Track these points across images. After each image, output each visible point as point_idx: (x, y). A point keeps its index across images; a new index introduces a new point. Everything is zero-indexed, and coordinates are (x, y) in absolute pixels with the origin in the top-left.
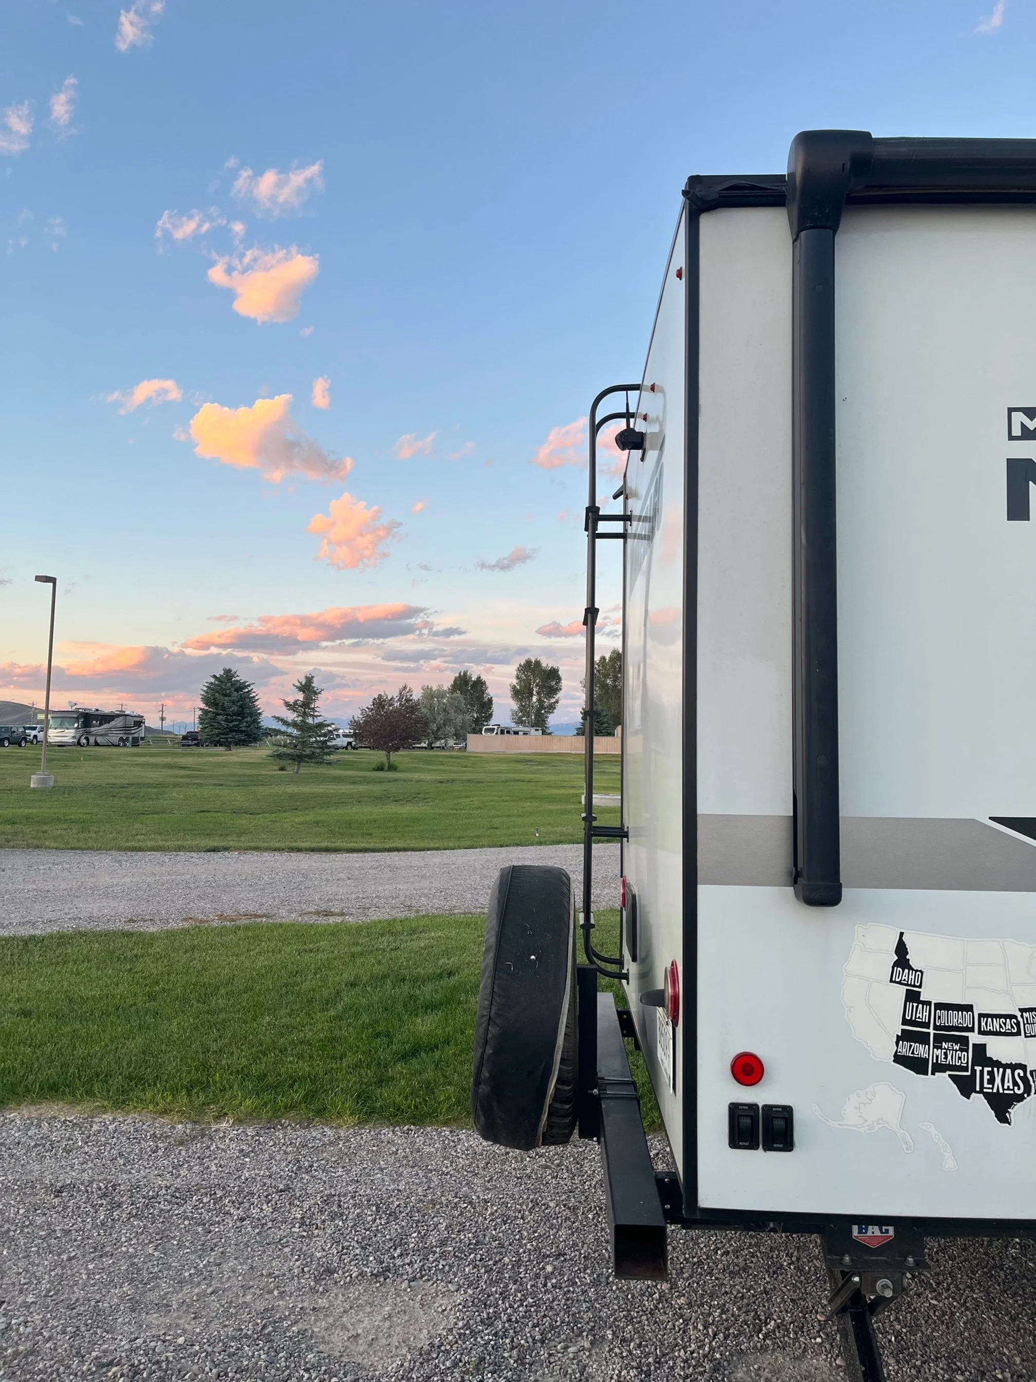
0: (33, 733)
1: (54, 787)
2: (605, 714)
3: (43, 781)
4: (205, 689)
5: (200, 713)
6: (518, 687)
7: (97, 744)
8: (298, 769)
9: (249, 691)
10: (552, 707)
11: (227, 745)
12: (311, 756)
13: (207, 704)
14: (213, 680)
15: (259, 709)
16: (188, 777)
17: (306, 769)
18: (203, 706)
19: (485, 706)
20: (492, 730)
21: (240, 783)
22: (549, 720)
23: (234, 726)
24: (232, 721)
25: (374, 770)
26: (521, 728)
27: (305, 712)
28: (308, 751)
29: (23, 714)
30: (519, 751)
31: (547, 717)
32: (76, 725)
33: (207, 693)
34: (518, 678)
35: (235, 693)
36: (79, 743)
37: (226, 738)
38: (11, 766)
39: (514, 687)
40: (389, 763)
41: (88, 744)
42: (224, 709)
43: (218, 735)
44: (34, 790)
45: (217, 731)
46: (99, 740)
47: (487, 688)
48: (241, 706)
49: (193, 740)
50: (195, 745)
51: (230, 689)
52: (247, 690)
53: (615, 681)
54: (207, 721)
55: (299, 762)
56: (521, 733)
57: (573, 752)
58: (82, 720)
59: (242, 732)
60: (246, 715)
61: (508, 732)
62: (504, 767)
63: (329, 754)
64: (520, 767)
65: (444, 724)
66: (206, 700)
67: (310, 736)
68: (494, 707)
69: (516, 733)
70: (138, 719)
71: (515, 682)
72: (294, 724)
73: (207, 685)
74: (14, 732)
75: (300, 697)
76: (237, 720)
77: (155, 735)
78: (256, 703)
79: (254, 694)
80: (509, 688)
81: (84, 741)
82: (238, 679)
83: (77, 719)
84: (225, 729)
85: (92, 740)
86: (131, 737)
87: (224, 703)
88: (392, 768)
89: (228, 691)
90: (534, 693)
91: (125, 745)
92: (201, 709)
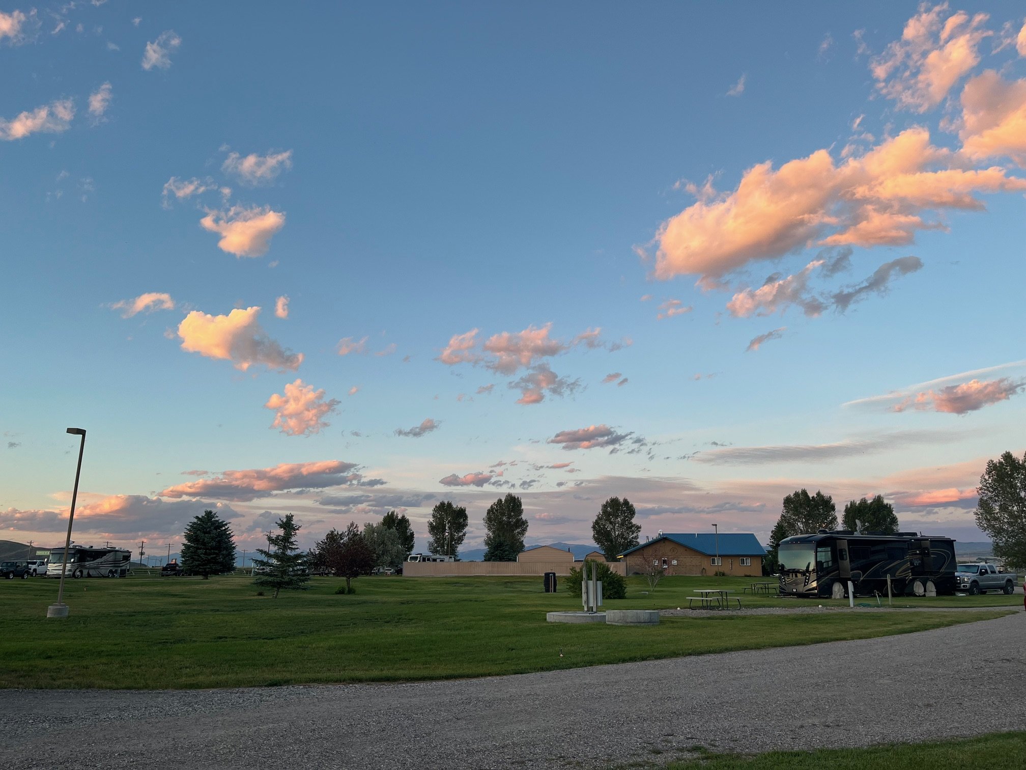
0: (33, 567)
1: (69, 617)
2: (506, 544)
3: (59, 611)
4: (189, 528)
5: (183, 547)
6: (434, 524)
7: (89, 576)
8: (277, 594)
9: (225, 529)
10: (460, 540)
11: (206, 575)
12: (290, 583)
13: (189, 541)
14: (195, 520)
15: (233, 544)
16: (185, 603)
17: (284, 594)
18: (186, 542)
19: (408, 539)
20: (416, 558)
21: (234, 609)
22: (458, 549)
23: (212, 558)
24: (210, 554)
25: (337, 593)
26: (438, 556)
27: (284, 546)
28: (286, 579)
29: (19, 551)
30: (445, 575)
31: (457, 547)
32: (72, 560)
33: (190, 531)
34: (434, 516)
35: (214, 531)
36: (74, 576)
37: (205, 569)
38: (22, 596)
39: (431, 524)
40: (349, 587)
41: (82, 576)
42: (204, 544)
43: (198, 566)
44: (52, 620)
45: (197, 563)
46: (92, 572)
47: (409, 525)
48: (219, 542)
49: (171, 570)
50: (174, 574)
51: (210, 528)
52: (224, 528)
53: (509, 518)
54: (188, 555)
55: (278, 589)
56: (438, 560)
57: (487, 575)
58: (78, 555)
59: (218, 563)
60: (222, 549)
61: (429, 560)
62: (439, 588)
63: (303, 581)
64: (452, 588)
65: (383, 554)
66: (188, 537)
67: (289, 566)
68: (415, 540)
69: (435, 560)
70: (127, 554)
71: (431, 520)
72: (276, 556)
73: (190, 524)
74: (19, 566)
75: (281, 532)
76: (214, 553)
77: (136, 567)
78: (232, 538)
79: (230, 532)
80: (427, 524)
81: (78, 573)
82: (217, 519)
83: (74, 555)
84: (204, 561)
85: (85, 572)
86: (119, 569)
87: (204, 540)
88: (351, 591)
89: (208, 530)
90: (447, 528)
91: (113, 576)
92: (184, 545)
